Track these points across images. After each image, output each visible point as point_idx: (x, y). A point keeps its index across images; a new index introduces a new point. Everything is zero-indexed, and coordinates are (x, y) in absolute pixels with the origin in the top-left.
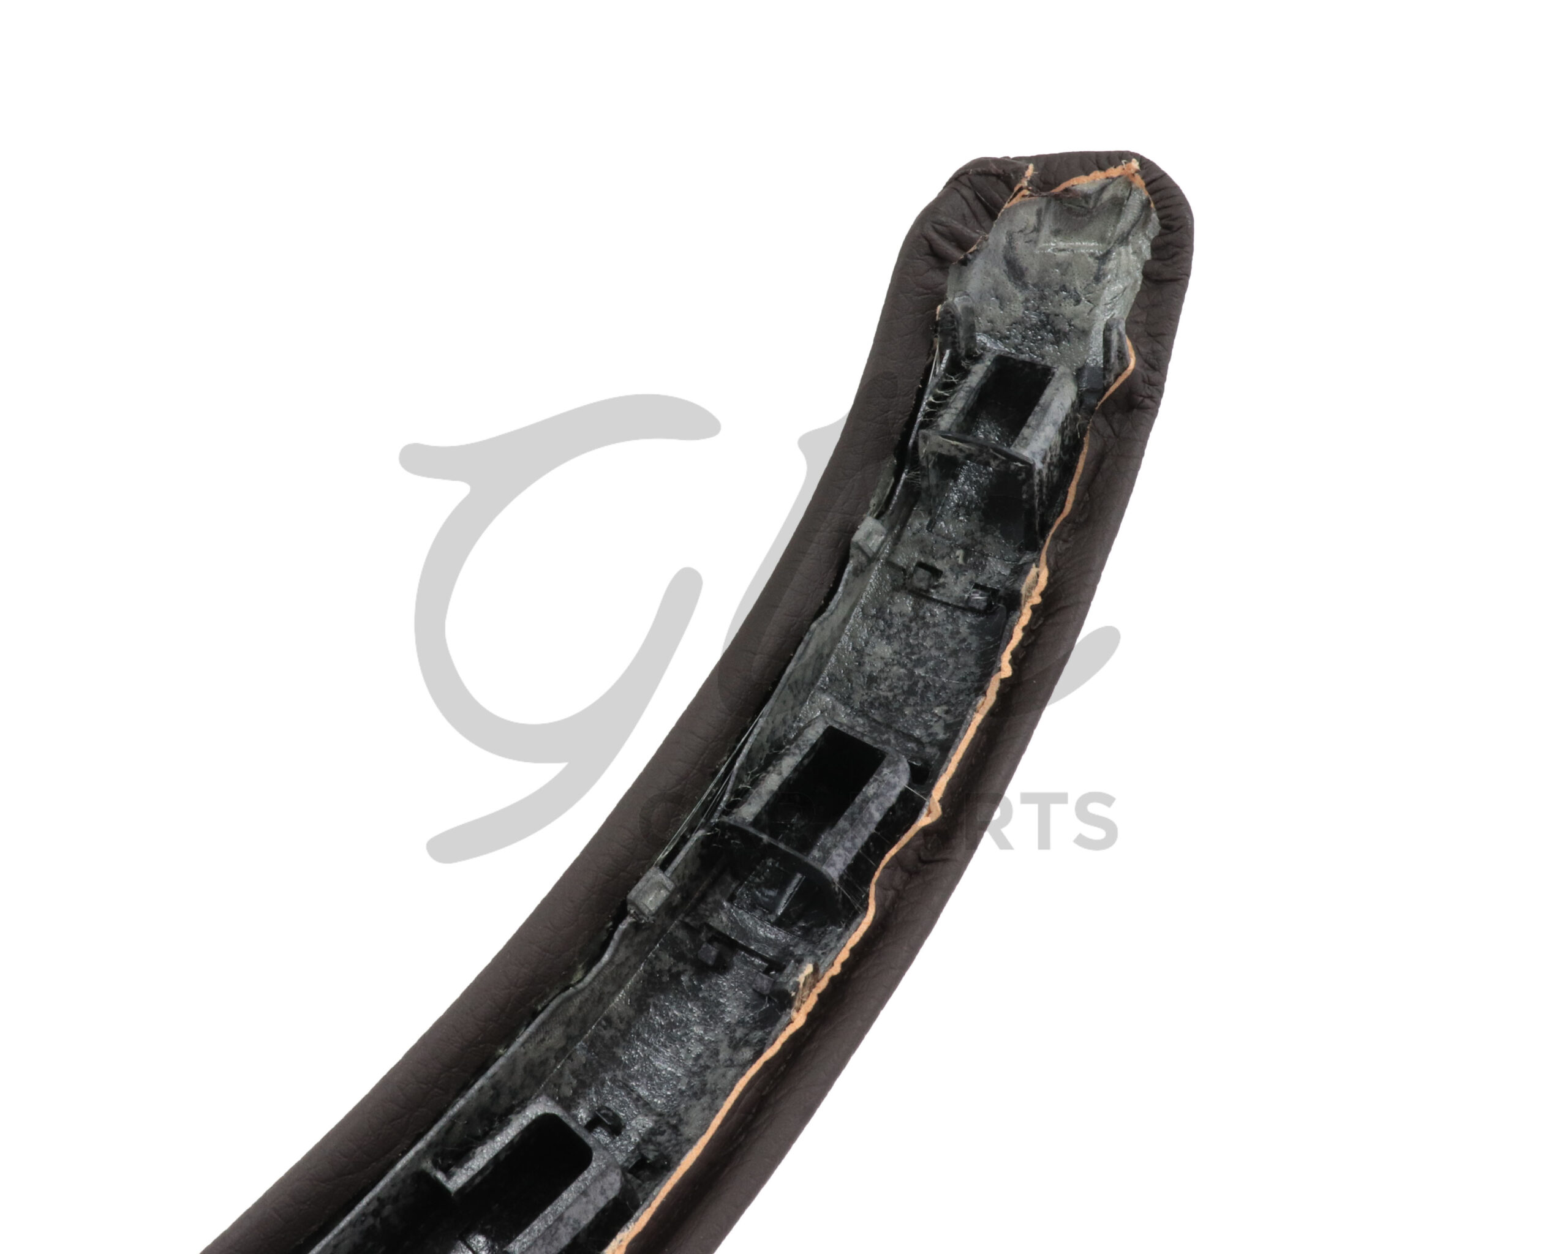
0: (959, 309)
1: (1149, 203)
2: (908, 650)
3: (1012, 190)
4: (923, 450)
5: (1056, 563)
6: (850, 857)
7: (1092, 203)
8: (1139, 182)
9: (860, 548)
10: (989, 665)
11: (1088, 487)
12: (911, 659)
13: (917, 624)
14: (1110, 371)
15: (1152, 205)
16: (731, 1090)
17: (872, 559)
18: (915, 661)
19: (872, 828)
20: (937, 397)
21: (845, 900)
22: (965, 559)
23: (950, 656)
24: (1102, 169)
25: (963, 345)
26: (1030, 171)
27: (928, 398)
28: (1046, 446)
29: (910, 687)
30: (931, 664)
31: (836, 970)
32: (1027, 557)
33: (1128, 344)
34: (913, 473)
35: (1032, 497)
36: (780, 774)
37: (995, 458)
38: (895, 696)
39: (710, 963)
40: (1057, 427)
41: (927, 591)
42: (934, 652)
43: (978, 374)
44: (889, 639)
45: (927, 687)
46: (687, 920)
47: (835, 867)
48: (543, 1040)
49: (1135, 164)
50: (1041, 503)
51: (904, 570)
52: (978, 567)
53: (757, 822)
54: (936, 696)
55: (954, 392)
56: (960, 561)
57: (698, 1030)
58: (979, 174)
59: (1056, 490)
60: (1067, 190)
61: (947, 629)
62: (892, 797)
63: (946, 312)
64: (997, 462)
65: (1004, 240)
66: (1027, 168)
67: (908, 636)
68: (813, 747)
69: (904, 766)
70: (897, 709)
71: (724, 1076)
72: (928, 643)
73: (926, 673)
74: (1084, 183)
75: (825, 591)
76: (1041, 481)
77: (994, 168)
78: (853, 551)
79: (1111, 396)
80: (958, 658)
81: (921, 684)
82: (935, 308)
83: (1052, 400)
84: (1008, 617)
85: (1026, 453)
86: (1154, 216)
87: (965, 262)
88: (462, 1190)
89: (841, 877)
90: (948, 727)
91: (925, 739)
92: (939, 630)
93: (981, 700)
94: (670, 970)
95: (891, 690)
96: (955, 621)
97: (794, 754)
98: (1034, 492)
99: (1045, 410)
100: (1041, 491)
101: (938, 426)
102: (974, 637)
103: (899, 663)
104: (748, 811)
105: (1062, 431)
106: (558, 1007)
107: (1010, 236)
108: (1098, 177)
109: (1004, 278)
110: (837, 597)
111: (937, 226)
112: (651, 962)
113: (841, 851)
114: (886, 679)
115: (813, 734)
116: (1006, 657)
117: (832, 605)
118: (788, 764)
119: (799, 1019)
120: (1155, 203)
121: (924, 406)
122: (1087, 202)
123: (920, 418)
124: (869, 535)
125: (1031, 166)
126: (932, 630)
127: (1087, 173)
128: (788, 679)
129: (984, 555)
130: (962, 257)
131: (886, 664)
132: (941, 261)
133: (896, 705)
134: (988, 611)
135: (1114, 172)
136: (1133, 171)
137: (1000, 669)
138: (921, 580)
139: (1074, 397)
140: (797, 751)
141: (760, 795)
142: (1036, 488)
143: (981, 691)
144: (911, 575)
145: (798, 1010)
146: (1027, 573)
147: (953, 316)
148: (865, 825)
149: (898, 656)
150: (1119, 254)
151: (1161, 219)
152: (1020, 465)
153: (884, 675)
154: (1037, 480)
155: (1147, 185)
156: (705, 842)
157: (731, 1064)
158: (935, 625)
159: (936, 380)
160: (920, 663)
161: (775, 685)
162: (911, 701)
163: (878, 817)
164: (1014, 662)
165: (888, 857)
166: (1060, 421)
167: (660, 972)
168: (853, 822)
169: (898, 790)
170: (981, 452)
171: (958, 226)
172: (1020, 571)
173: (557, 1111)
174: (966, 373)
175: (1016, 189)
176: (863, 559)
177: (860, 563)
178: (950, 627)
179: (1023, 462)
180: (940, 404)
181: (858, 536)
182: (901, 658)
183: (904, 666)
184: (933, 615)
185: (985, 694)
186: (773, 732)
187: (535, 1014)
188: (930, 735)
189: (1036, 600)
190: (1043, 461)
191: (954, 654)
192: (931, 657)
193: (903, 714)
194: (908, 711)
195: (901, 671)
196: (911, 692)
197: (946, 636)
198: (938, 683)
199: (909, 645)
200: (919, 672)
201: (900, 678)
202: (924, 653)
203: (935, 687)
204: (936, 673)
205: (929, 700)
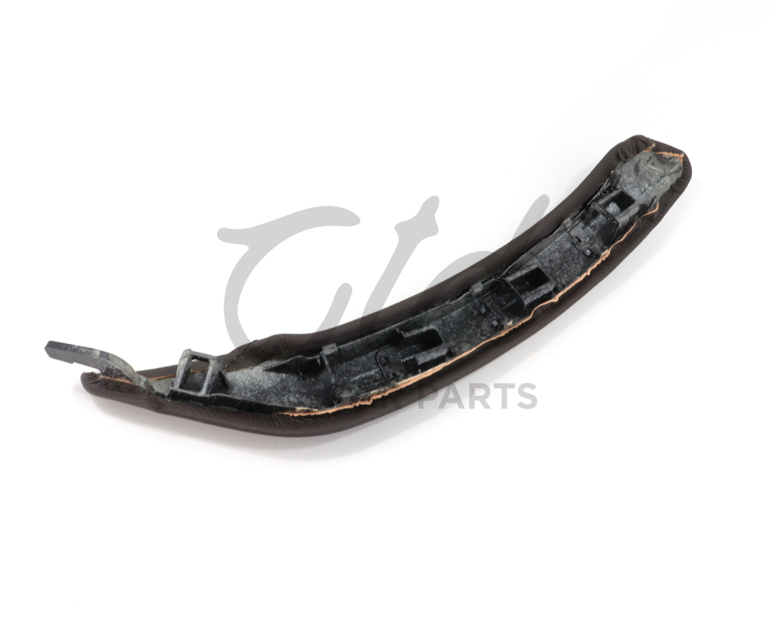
0: (618, 174)
1: (681, 168)
2: (564, 258)
3: (646, 148)
4: (592, 206)
5: (613, 252)
6: (531, 301)
7: (666, 161)
8: (682, 161)
9: (564, 225)
10: (584, 270)
11: (629, 237)
12: (563, 260)
13: (569, 252)
14: (650, 208)
15: (682, 169)
16: (477, 345)
17: (566, 229)
19: (539, 296)
20: (601, 194)
21: (526, 310)
22: (589, 241)
24: (673, 153)
25: (614, 184)
26: (654, 145)
27: (598, 194)
28: (624, 221)
29: (560, 267)
30: (568, 264)
31: (516, 326)
32: (605, 247)
33: (658, 204)
34: (585, 212)
35: (614, 232)
36: (522, 273)
37: (610, 218)
38: (555, 268)
39: (483, 313)
40: (630, 217)
41: (575, 244)
42: (571, 261)
43: (614, 193)
44: (560, 253)
45: (565, 269)
46: (481, 300)
47: (527, 302)
48: (436, 313)
49: (683, 156)
50: (616, 235)
51: (572, 236)
52: (591, 244)
53: (511, 282)
54: (567, 272)
55: (606, 195)
56: (587, 241)
57: (473, 327)
58: (640, 140)
59: (621, 233)
60: (661, 155)
62: (546, 292)
63: (614, 173)
64: (610, 219)
65: (638, 160)
66: (653, 144)
67: (565, 254)
68: (532, 270)
69: (553, 285)
71: (477, 341)
72: (570, 258)
73: (566, 265)
74: (666, 154)
75: (549, 233)
76: (619, 229)
77: (644, 140)
78: (562, 225)
79: (647, 216)
81: (564, 268)
82: (611, 171)
83: (632, 209)
84: (595, 260)
85: (619, 220)
86: (681, 172)
87: (625, 162)
88: (407, 338)
89: (527, 305)
90: (566, 281)
91: (559, 282)
92: (574, 256)
93: (579, 278)
94: (471, 311)
95: (555, 266)
96: (579, 255)
97: (527, 270)
98: (616, 231)
99: (628, 211)
100: (618, 232)
101: (599, 203)
102: (583, 262)
104: (510, 279)
105: (630, 218)
106: (443, 306)
107: (640, 159)
108: (671, 154)
109: (633, 170)
110: (552, 235)
111: (622, 150)
112: (467, 307)
113: (530, 298)
114: (555, 262)
115: (534, 267)
116: (590, 270)
117: (550, 237)
118: (524, 272)
119: (503, 334)
120: (683, 169)
121: (596, 196)
122: (665, 160)
123: (594, 198)
124: (567, 223)
125: (654, 144)
126: (572, 255)
127: (669, 152)
128: (532, 250)
129: (594, 242)
130: (625, 160)
131: (557, 259)
132: (619, 159)
134: (590, 257)
135: (676, 155)
136: (681, 157)
137: (587, 272)
138: (575, 241)
139: (637, 211)
140: (528, 270)
141: (514, 276)
142: (617, 230)
143: (580, 275)
144: (573, 239)
145: (504, 332)
146: (605, 251)
147: (615, 175)
148: (538, 295)
149: (561, 258)
150: (667, 178)
151: (683, 174)
152: (616, 222)
154: (618, 228)
155: (683, 163)
156: (494, 283)
157: (479, 339)
158: (574, 254)
159: (603, 190)
160: (566, 262)
161: (527, 250)
162: (560, 271)
163: (542, 294)
164: (592, 272)
165: (540, 305)
166: (631, 216)
167: (468, 310)
168: (535, 293)
169: (549, 290)
170: (607, 214)
171: (627, 152)
172: (603, 250)
173: (437, 330)
174: (611, 192)
175: (648, 148)
176: (563, 228)
177: (562, 230)
178: (577, 256)
179: (617, 222)
180: (601, 197)
181: (565, 222)
183: (561, 261)
184: (574, 251)
185: (581, 276)
186: (521, 263)
187: (434, 307)
188: (561, 281)
189: (604, 259)
190: (622, 224)
191: (576, 264)
192: (569, 262)
193: (556, 273)
194: (558, 273)
195: (560, 262)
196: (560, 269)
197: (575, 258)
198: (568, 269)
199: (565, 256)
200: (565, 264)
201: (559, 264)
202: (568, 260)
203: (567, 270)
204: (569, 267)
205: (564, 272)
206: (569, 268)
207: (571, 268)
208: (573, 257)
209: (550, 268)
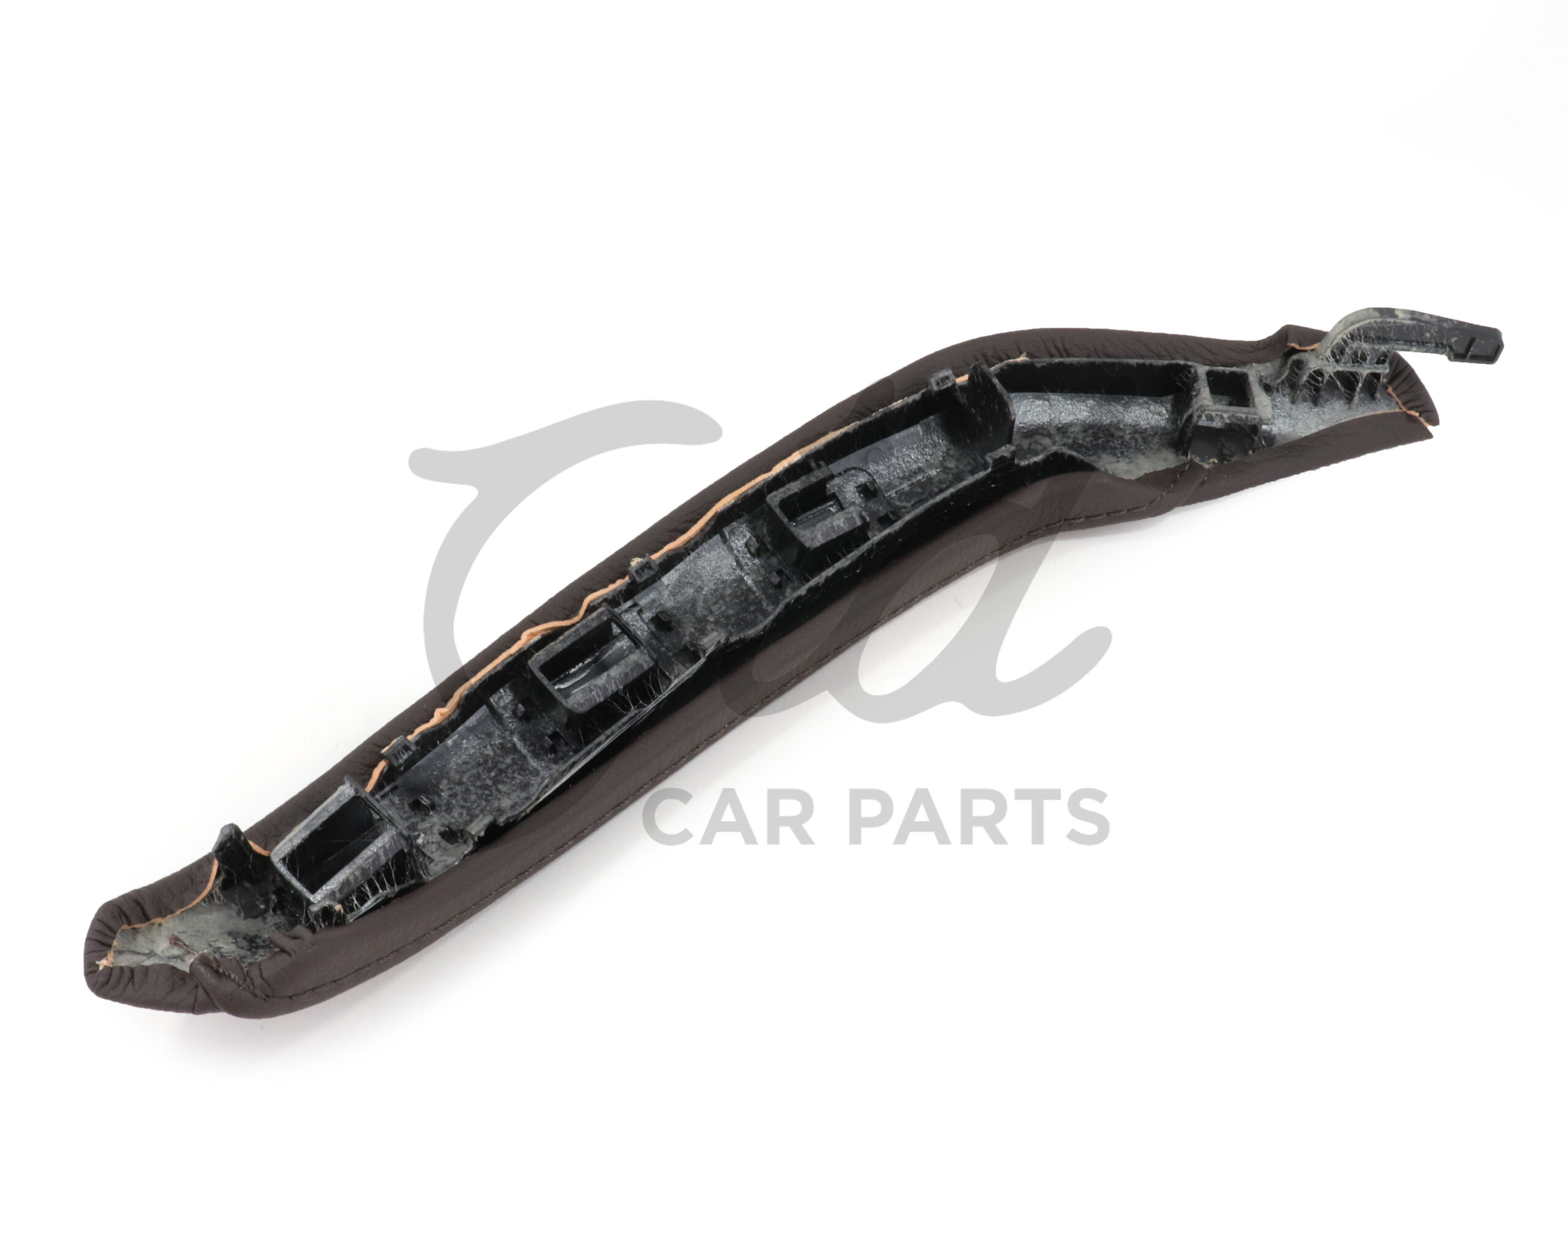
2: (490, 798)
12: (491, 791)
13: (475, 812)
18: (488, 790)
22: (418, 835)
23: (464, 783)
29: (500, 775)
30: (478, 784)
38: (514, 772)
42: (472, 788)
45: (490, 770)
52: (414, 826)
54: (486, 761)
56: (422, 835)
61: (456, 801)
70: (516, 764)
72: (473, 797)
73: (485, 779)
80: (460, 779)
81: (493, 774)
92: (462, 803)
95: (514, 777)
96: (449, 804)
102: (441, 787)
103: (500, 792)
114: (513, 785)
126: (468, 805)
131: (509, 794)
133: (515, 767)
149: (498, 797)
153: (514, 788)
158: (463, 807)
160: (486, 787)
162: (503, 766)
178: (454, 802)
182: (497, 795)
183: (498, 790)
184: (461, 814)
191: (460, 783)
192: (476, 787)
193: (513, 759)
194: (508, 761)
195: (500, 787)
196: (501, 771)
197: (459, 797)
198: (481, 769)
199: (487, 801)
200: (489, 782)
201: (504, 783)
202: (480, 792)
203: (484, 769)
204: (478, 776)
205: (493, 762)
206: (479, 774)
207: (474, 771)
208: (465, 801)
209: (528, 772)
